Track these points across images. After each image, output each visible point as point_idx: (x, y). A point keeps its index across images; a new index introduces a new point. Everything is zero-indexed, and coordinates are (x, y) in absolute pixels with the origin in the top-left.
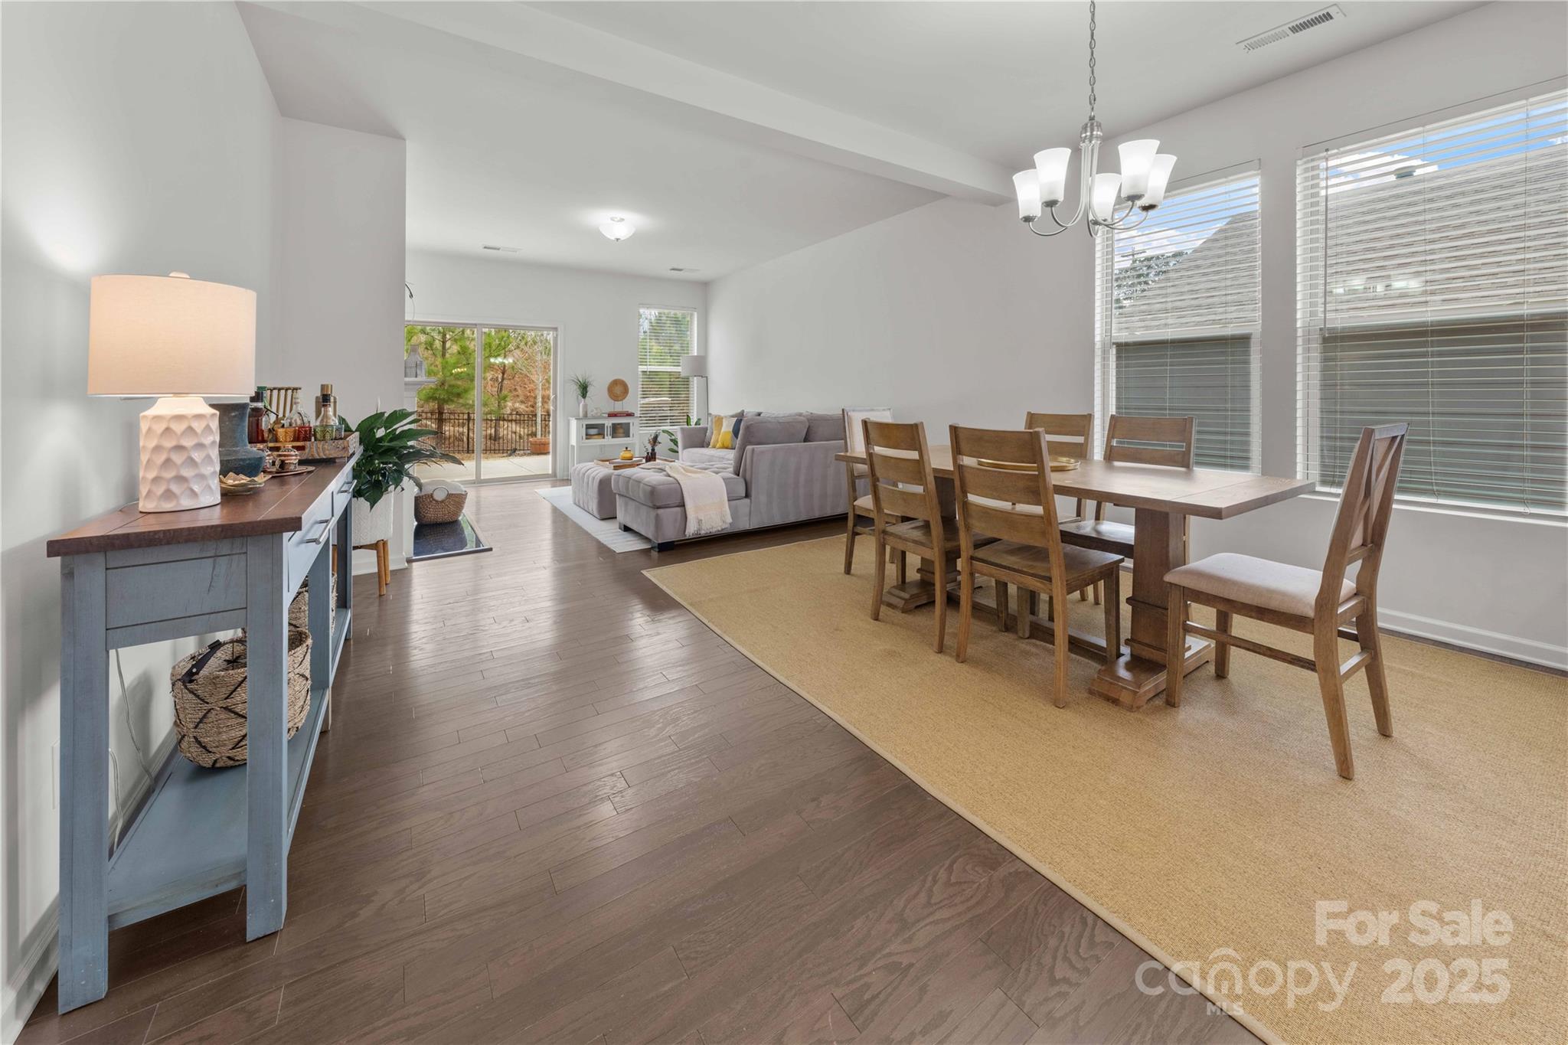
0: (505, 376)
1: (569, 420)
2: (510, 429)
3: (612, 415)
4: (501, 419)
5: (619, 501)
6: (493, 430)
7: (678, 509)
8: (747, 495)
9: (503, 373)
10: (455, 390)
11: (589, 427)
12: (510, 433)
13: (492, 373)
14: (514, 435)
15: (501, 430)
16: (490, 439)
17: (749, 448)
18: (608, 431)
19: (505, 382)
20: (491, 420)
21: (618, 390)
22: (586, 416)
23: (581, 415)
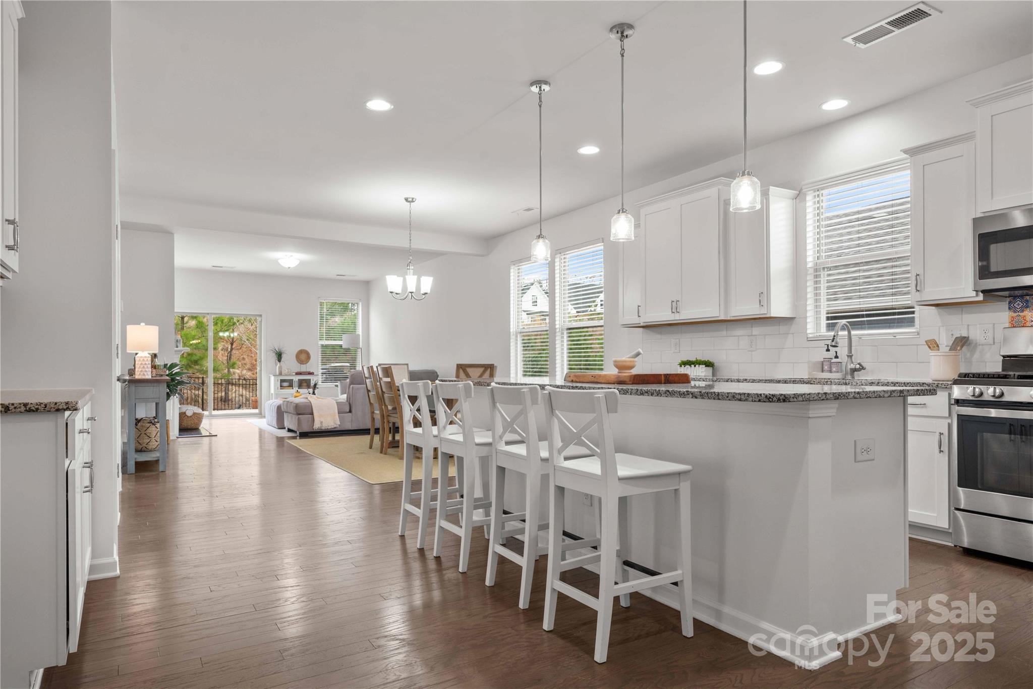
0: (233, 347)
1: (270, 377)
2: (237, 392)
3: (298, 374)
4: (229, 383)
5: (285, 415)
6: (223, 394)
7: (310, 416)
8: (350, 411)
9: (232, 344)
10: (194, 358)
11: (282, 381)
12: (237, 396)
13: (223, 344)
14: (241, 398)
15: (230, 393)
16: (221, 400)
17: (351, 386)
18: (295, 384)
19: (234, 352)
20: (222, 384)
21: (303, 357)
22: (281, 374)
23: (278, 373)
